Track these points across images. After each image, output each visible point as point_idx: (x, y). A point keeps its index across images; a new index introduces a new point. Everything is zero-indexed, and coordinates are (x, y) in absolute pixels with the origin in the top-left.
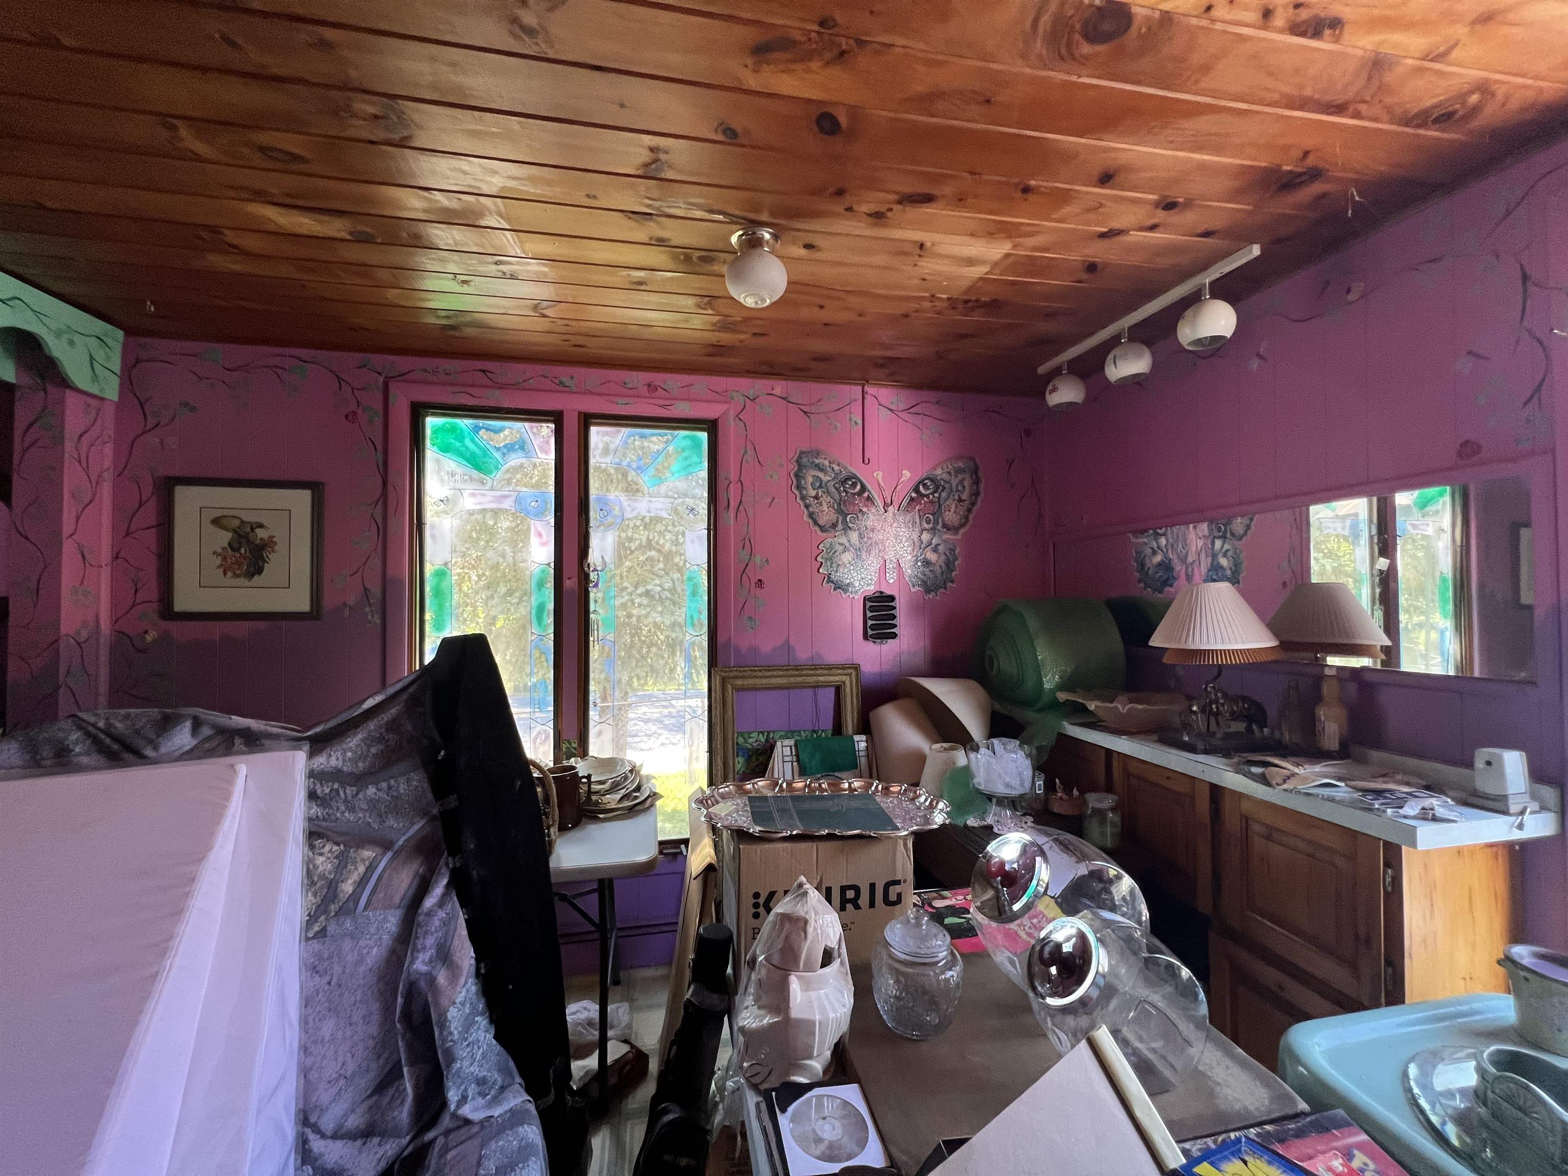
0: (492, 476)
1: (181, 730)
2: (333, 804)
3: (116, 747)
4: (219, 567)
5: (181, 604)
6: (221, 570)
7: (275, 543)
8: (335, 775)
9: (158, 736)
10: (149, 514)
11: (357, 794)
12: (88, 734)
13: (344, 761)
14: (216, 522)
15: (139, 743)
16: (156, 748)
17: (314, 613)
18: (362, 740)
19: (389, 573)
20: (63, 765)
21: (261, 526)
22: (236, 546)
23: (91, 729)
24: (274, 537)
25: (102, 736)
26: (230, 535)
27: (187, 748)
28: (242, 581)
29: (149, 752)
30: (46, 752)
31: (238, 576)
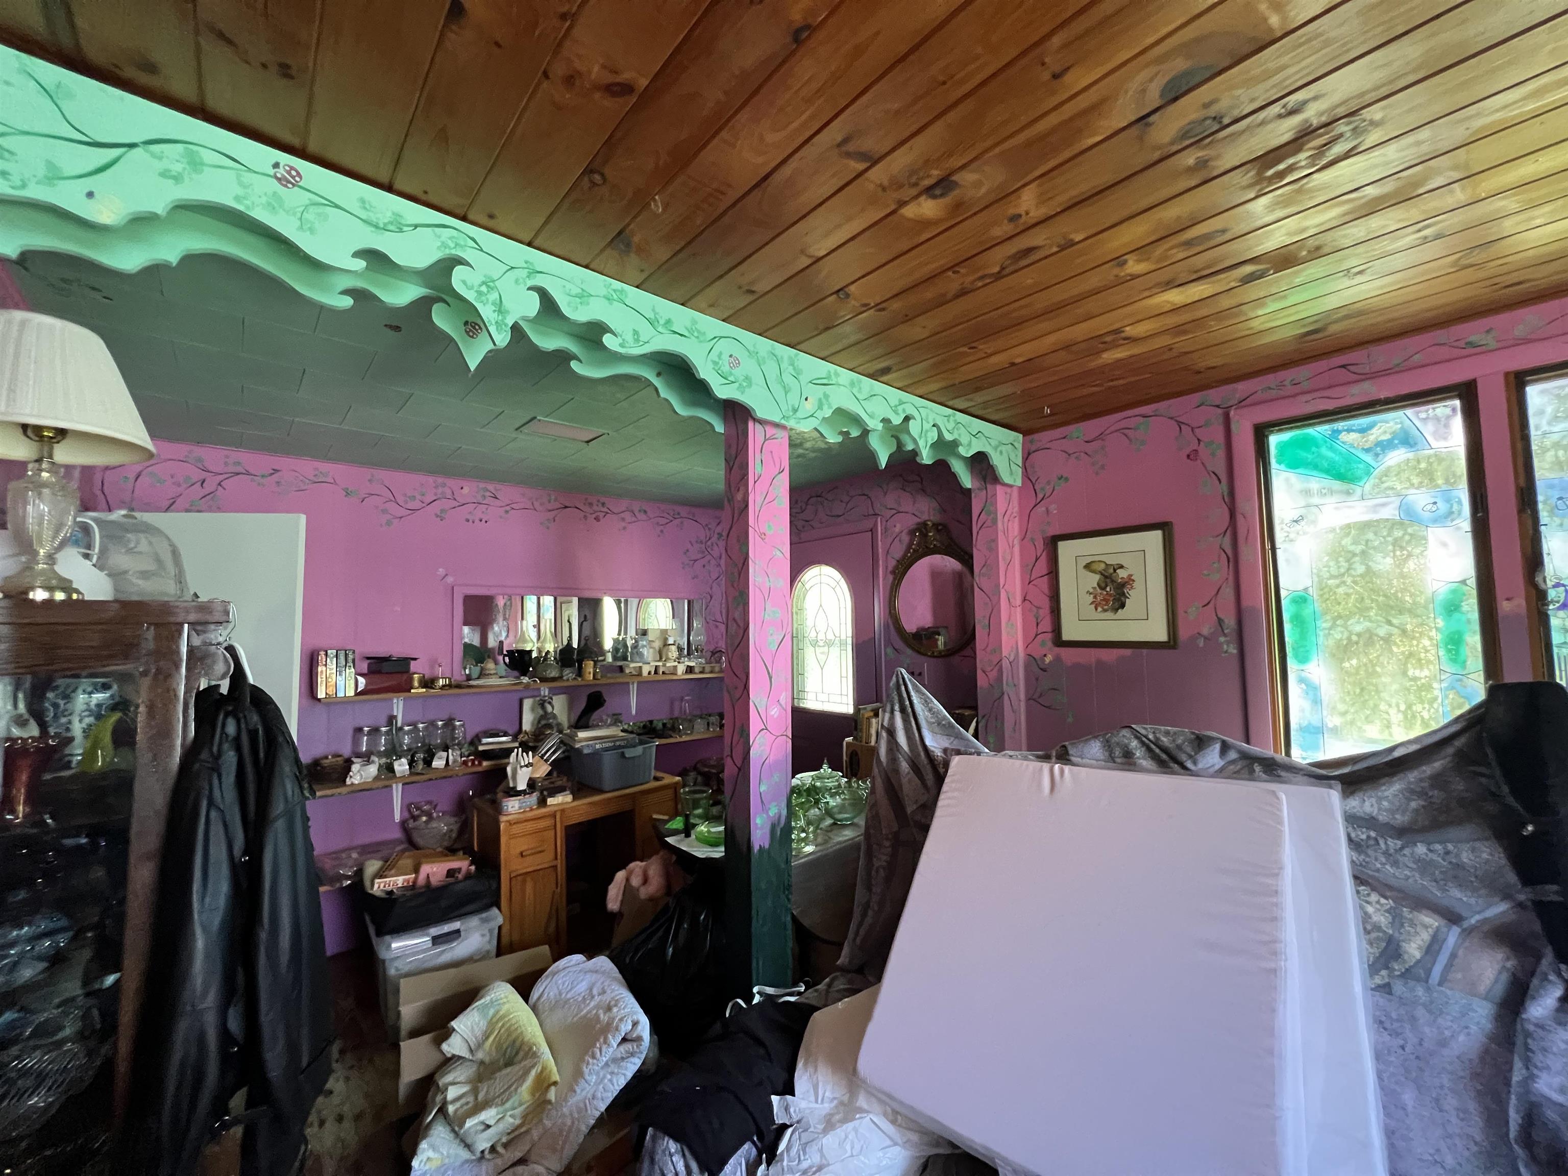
0: (1361, 484)
1: (1213, 751)
2: (1370, 852)
3: (1164, 756)
4: (1092, 603)
5: (1066, 636)
6: (1093, 606)
7: (1134, 581)
8: (1369, 822)
9: (1196, 754)
10: (1042, 566)
11: (1402, 848)
12: (1143, 743)
13: (1380, 809)
14: (1088, 567)
15: (1183, 757)
16: (1195, 763)
17: (1172, 643)
18: (1401, 791)
19: (1245, 603)
20: (1130, 764)
21: (1121, 567)
22: (1103, 585)
23: (1144, 739)
24: (1132, 575)
25: (1153, 746)
26: (1097, 577)
27: (1217, 767)
28: (1109, 615)
29: (1189, 764)
30: (1118, 752)
31: (1105, 611)
